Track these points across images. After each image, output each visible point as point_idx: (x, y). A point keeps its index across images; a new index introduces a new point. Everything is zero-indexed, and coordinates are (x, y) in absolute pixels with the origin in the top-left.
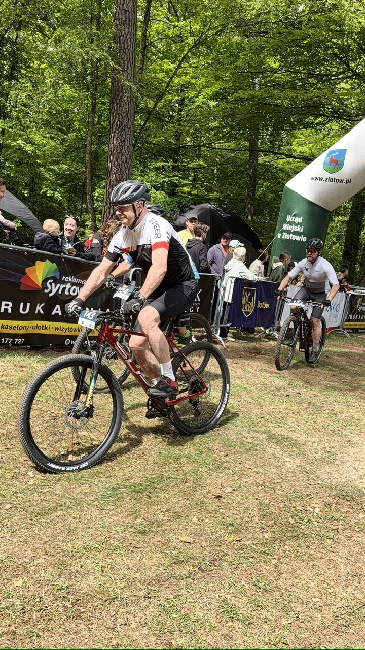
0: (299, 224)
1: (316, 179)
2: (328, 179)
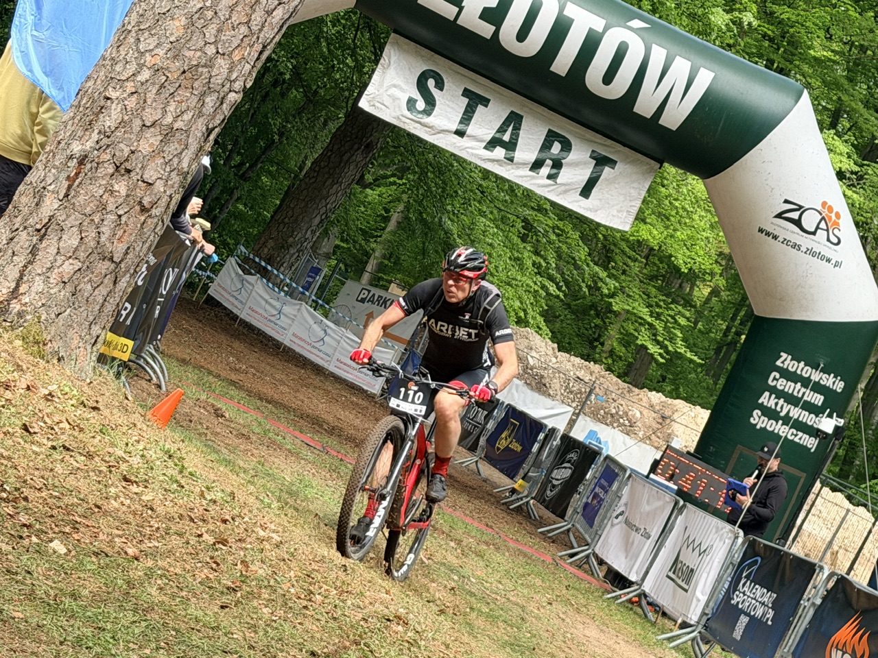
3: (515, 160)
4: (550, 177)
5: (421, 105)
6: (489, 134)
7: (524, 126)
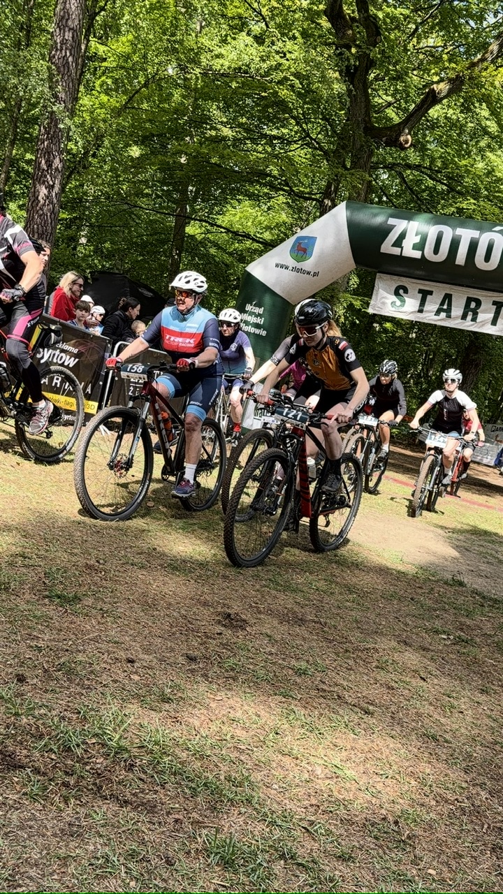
0: (259, 315)
1: (282, 267)
2: (294, 269)
3: (452, 316)
4: (472, 320)
5: (398, 303)
6: (435, 307)
7: (454, 299)
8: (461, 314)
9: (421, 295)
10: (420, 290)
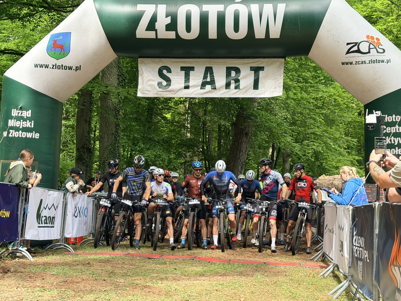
3: (217, 87)
4: (236, 88)
5: (164, 83)
6: (200, 81)
7: (214, 71)
8: (225, 84)
9: (184, 72)
10: (181, 67)
